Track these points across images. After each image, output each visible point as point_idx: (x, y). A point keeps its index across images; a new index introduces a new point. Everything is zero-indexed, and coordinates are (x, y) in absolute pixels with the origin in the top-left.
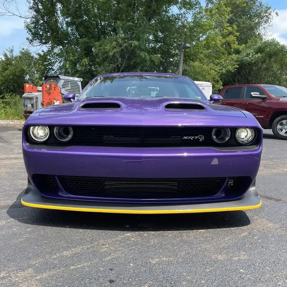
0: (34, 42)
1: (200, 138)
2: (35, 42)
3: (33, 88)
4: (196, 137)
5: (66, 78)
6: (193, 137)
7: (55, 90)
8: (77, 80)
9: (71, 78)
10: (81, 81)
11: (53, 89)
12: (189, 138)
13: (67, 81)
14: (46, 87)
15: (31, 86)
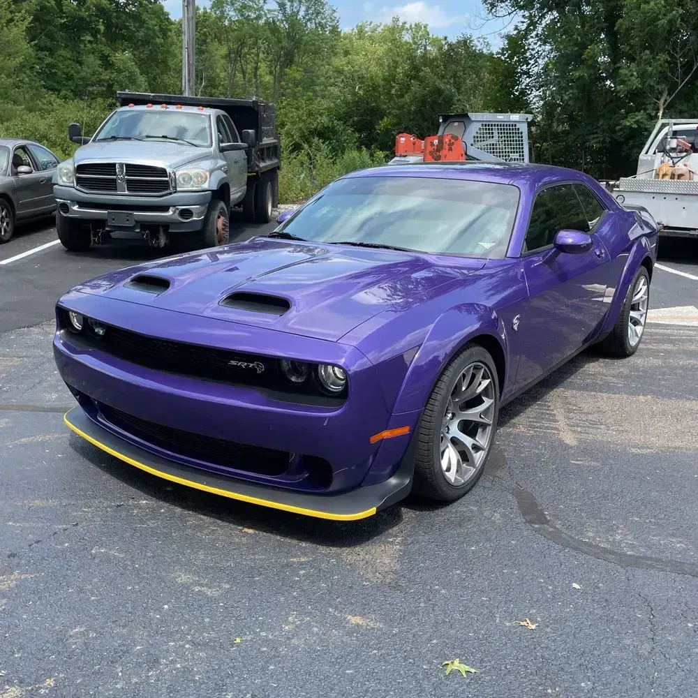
0: (498, 8)
1: (258, 367)
2: (501, 7)
3: (414, 144)
4: (251, 365)
5: (488, 116)
6: (246, 364)
7: (450, 149)
8: (517, 119)
9: (500, 117)
10: (529, 120)
11: (447, 148)
12: (239, 364)
13: (489, 125)
14: (432, 144)
15: (412, 139)
